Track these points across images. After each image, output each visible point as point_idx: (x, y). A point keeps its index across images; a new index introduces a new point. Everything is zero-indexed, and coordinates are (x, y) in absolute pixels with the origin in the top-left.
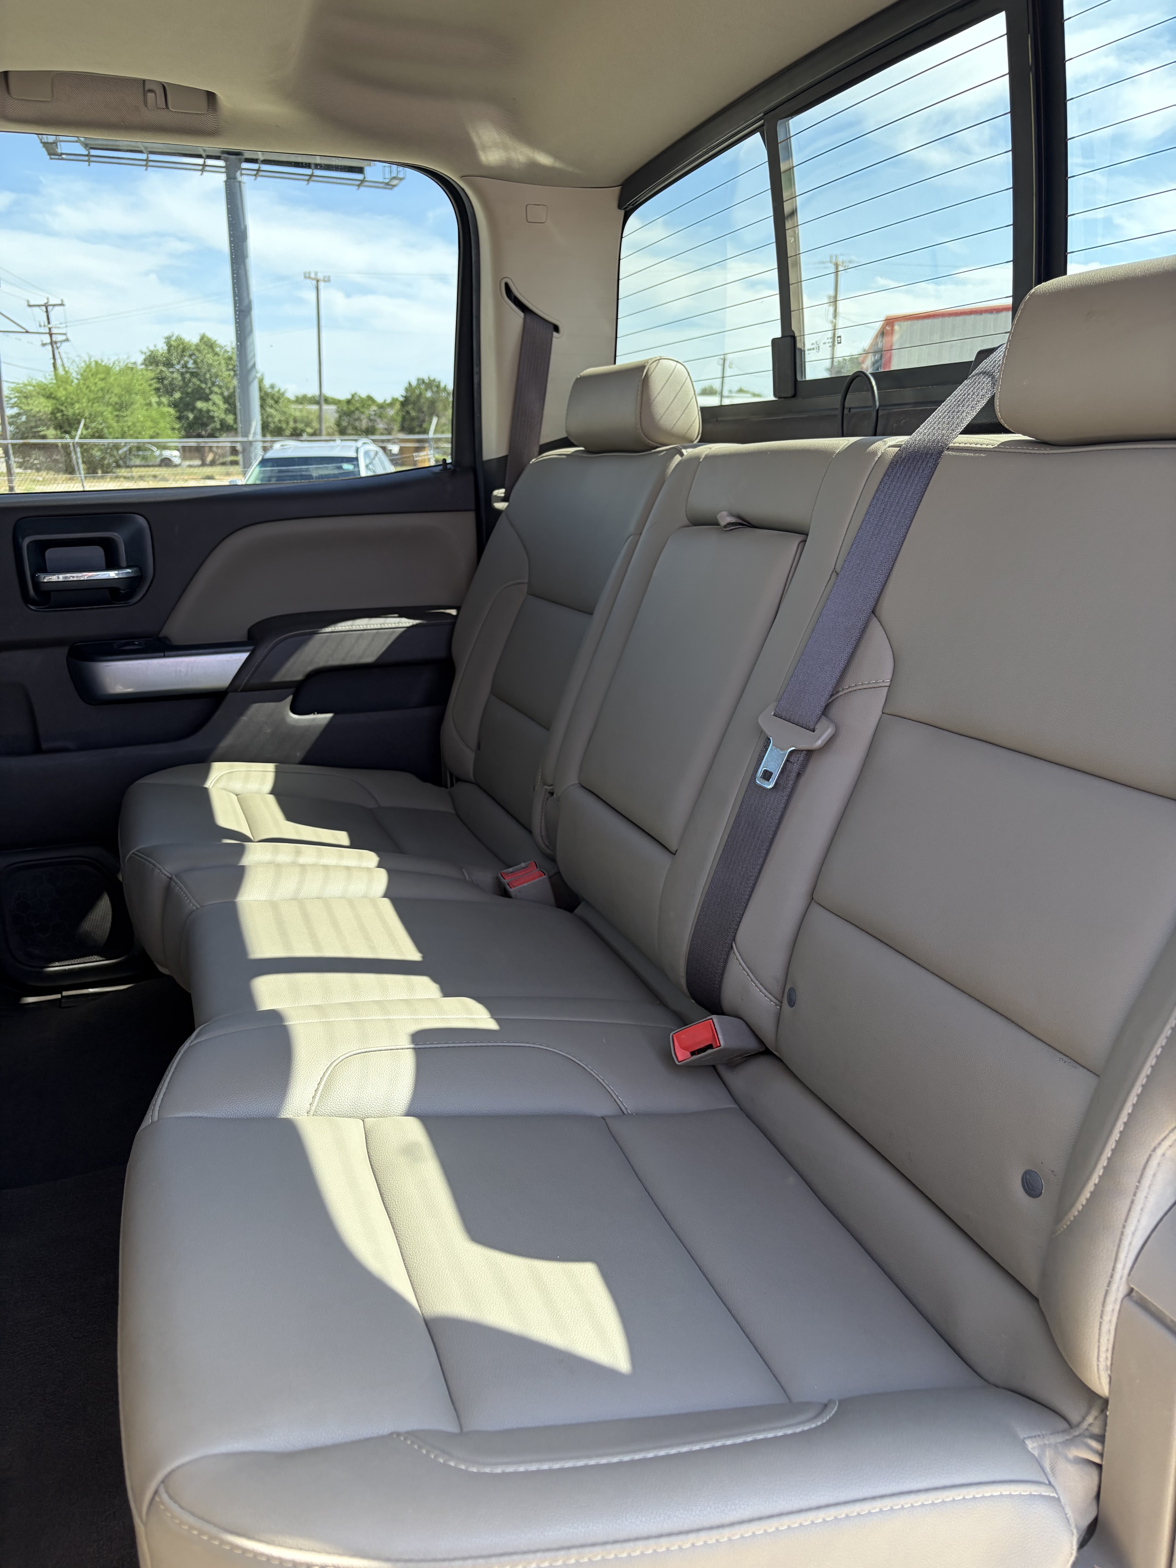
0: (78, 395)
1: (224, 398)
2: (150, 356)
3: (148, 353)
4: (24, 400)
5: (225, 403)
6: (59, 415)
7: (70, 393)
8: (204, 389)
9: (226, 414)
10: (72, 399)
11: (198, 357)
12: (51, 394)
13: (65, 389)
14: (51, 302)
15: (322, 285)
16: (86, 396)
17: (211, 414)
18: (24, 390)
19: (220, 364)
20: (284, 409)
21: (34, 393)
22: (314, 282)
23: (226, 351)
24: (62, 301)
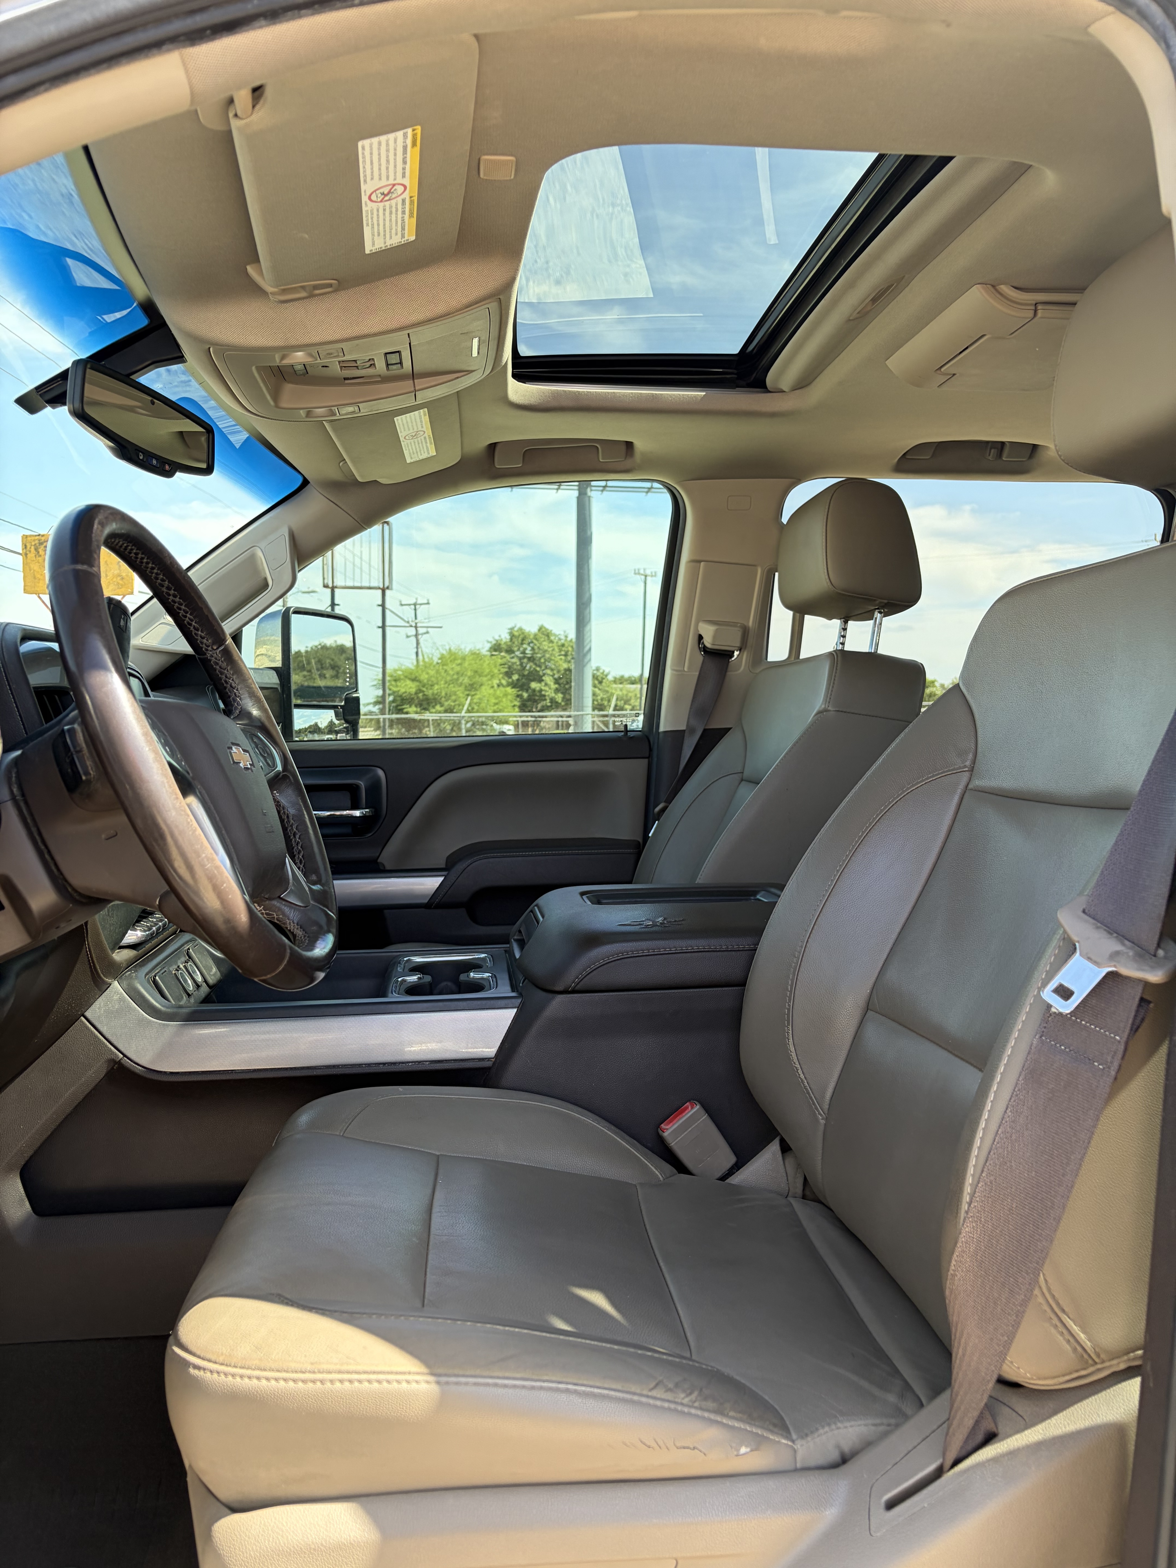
0: (437, 678)
1: (555, 679)
2: (495, 644)
3: (494, 642)
4: (393, 683)
5: (555, 683)
6: (420, 695)
7: (431, 677)
8: (539, 672)
9: (555, 693)
10: (432, 681)
11: (535, 645)
12: (416, 677)
13: (428, 673)
14: (419, 602)
15: (649, 579)
16: (444, 679)
17: (543, 693)
18: (395, 675)
19: (553, 650)
20: (607, 689)
21: (402, 677)
22: (643, 577)
23: (560, 639)
24: (428, 600)
